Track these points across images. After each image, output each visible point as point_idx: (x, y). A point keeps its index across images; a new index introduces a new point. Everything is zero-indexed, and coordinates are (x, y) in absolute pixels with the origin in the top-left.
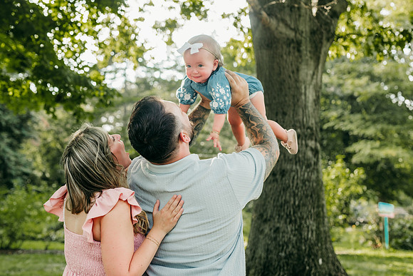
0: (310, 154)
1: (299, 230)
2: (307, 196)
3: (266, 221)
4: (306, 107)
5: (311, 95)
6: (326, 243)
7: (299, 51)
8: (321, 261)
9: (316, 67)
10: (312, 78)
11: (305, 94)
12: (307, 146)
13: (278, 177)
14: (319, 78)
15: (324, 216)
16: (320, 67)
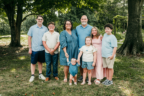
0: (137, 20)
1: (133, 35)
2: (135, 29)
3: (128, 33)
4: (136, 11)
5: (138, 9)
6: (140, 38)
8: (138, 41)
9: (140, 3)
10: (139, 5)
13: (130, 25)
14: (141, 5)
15: (140, 33)
16: (141, 3)
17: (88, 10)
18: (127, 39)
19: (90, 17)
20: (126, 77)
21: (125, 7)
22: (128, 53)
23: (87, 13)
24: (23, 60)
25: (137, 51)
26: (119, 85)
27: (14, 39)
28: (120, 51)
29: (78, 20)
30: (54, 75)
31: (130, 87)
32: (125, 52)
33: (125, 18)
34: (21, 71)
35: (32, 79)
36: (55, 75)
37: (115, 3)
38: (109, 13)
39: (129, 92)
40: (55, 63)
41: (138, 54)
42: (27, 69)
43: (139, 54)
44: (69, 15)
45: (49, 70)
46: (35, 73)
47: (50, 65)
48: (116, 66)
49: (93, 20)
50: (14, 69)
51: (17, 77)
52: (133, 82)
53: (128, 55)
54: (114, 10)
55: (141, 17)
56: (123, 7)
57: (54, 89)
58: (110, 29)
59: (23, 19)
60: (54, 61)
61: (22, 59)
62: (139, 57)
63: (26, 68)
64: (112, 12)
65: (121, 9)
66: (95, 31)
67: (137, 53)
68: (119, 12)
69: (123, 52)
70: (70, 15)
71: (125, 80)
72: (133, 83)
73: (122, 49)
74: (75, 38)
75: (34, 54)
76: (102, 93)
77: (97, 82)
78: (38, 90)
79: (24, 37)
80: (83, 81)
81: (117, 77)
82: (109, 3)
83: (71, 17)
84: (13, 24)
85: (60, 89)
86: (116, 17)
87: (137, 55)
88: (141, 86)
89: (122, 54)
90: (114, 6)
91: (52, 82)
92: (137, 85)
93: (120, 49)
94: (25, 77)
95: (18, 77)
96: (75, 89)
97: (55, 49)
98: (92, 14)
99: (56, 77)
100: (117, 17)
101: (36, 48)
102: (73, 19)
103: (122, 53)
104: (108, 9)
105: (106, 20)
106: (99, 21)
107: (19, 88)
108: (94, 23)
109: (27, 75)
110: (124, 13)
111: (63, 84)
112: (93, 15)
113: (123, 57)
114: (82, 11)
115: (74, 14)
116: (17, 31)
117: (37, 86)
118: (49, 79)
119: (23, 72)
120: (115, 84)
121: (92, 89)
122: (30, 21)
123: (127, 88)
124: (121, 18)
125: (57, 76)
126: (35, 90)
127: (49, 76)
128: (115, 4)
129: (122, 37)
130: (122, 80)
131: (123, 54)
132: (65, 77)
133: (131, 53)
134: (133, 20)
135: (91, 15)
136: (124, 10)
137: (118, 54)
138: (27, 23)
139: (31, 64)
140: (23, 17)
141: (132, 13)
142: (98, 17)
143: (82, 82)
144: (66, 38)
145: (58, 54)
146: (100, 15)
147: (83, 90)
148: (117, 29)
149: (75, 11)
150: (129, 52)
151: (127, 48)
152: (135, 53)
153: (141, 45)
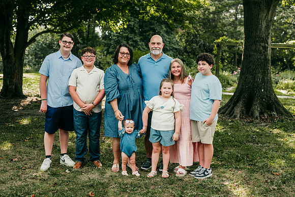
0: (261, 48)
1: (254, 78)
2: (259, 65)
4: (261, 29)
5: (264, 24)
6: (267, 83)
7: (260, 6)
8: (263, 90)
9: (268, 13)
10: (265, 17)
11: (261, 24)
12: (260, 45)
13: (248, 57)
14: (269, 17)
15: (268, 73)
16: (270, 12)
17: (163, 26)
18: (240, 86)
19: (168, 40)
20: (239, 161)
21: (237, 22)
22: (243, 113)
23: (161, 31)
24: (27, 125)
25: (261, 109)
26: (224, 179)
27: (10, 82)
28: (227, 109)
29: (142, 45)
30: (91, 158)
31: (246, 182)
32: (237, 111)
33: (237, 43)
34: (22, 148)
35: (46, 164)
36: (93, 157)
37: (219, 12)
38: (205, 33)
39: (244, 192)
40: (94, 131)
41: (264, 116)
42: (36, 145)
43: (266, 116)
44: (124, 35)
45: (82, 147)
46: (53, 152)
47: (84, 135)
48: (220, 140)
49: (174, 46)
50: (9, 145)
51: (14, 160)
52: (253, 171)
53: (243, 118)
54: (216, 27)
55: (269, 41)
56: (233, 22)
57: (92, 186)
58: (207, 64)
59: (28, 41)
60: (93, 129)
61: (25, 123)
62: (265, 122)
63: (34, 142)
64: (212, 31)
65: (230, 25)
66: (178, 67)
67: (261, 113)
68: (225, 31)
69: (234, 112)
70: (126, 35)
71: (236, 168)
72: (252, 174)
73: (232, 106)
74: (135, 82)
75: (52, 112)
76: (189, 194)
77: (180, 172)
78: (58, 188)
79: (31, 79)
80: (151, 169)
81: (221, 161)
82: (207, 12)
83: (127, 39)
84: (7, 51)
85: (105, 186)
86: (220, 41)
87: (262, 119)
88: (269, 181)
89: (230, 116)
90: (216, 19)
91: (87, 172)
92: (261, 178)
93: (227, 105)
94: (30, 160)
95: (16, 159)
96: (135, 186)
97: (95, 102)
98: (172, 33)
99: (96, 162)
100: (222, 40)
101: (56, 100)
102: (132, 43)
103: (231, 114)
104: (204, 23)
105: (200, 47)
106: (185, 48)
107: (20, 183)
108: (174, 52)
109: (36, 157)
110: (236, 32)
111: (111, 176)
112: (173, 36)
113: (232, 122)
114: (151, 27)
115: (135, 33)
116: (17, 65)
117: (56, 180)
118: (82, 166)
119: (28, 150)
120: (217, 176)
121: (170, 186)
122: (44, 45)
123: (240, 184)
124: (229, 42)
125: (98, 159)
126: (52, 188)
127: (82, 160)
128: (217, 15)
129: (231, 82)
130: (230, 169)
131: (232, 117)
132: (115, 161)
133: (250, 114)
134: (253, 48)
135: (169, 35)
136: (236, 28)
137: (223, 115)
138: (38, 49)
139: (46, 133)
140: (30, 37)
141: (252, 32)
142: (183, 40)
143: (150, 172)
144: (118, 80)
145: (100, 114)
146: (187, 37)
147: (152, 187)
148: (221, 66)
149: (136, 28)
150: (245, 112)
151: (240, 104)
152: (257, 114)
153: (270, 97)
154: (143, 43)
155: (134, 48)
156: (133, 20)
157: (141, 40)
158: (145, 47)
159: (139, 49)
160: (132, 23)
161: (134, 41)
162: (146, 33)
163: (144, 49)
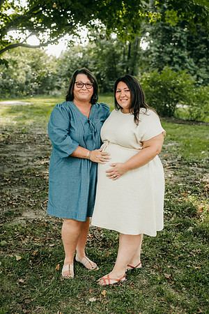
154: (192, 60)
155: (180, 66)
156: (179, 30)
157: (190, 56)
158: (193, 64)
159: (186, 67)
160: (178, 35)
161: (180, 57)
162: (196, 46)
163: (193, 67)
